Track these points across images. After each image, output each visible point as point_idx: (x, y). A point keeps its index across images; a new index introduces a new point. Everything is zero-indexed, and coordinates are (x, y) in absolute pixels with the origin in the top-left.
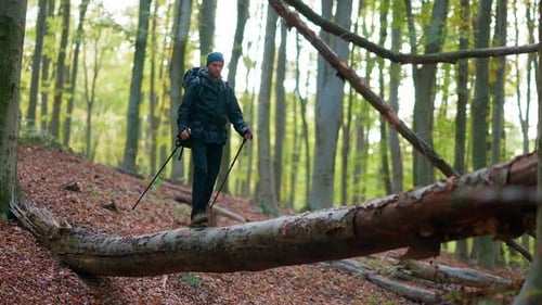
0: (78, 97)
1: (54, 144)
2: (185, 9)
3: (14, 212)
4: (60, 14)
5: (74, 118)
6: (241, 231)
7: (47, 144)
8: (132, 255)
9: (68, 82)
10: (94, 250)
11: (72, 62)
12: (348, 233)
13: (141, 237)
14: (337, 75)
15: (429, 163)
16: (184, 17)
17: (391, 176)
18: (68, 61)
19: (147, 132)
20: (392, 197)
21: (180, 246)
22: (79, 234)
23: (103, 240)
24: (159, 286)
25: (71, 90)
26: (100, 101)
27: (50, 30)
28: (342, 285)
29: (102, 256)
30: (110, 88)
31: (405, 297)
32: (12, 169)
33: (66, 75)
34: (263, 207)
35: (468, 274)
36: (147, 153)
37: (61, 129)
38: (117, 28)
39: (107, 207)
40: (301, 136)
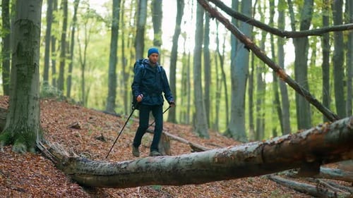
0: (75, 61)
1: (62, 96)
2: (143, 5)
3: (39, 147)
4: (61, 8)
5: (73, 75)
6: (188, 159)
7: (57, 97)
8: (118, 175)
9: (68, 53)
10: (92, 171)
11: (70, 40)
12: (259, 160)
13: (123, 162)
14: (245, 47)
15: (307, 102)
16: (142, 11)
17: (281, 105)
18: (68, 39)
19: (121, 82)
20: (286, 136)
21: (148, 169)
22: (82, 160)
23: (98, 164)
24: (135, 191)
25: (71, 58)
26: (90, 63)
27: (56, 19)
28: (254, 184)
29: (97, 176)
30: (96, 54)
31: (295, 189)
32: (37, 118)
33: (67, 48)
34: (199, 132)
35: (335, 172)
36: (121, 96)
37: (65, 83)
38: (99, 19)
39: (99, 139)
40: (221, 80)
